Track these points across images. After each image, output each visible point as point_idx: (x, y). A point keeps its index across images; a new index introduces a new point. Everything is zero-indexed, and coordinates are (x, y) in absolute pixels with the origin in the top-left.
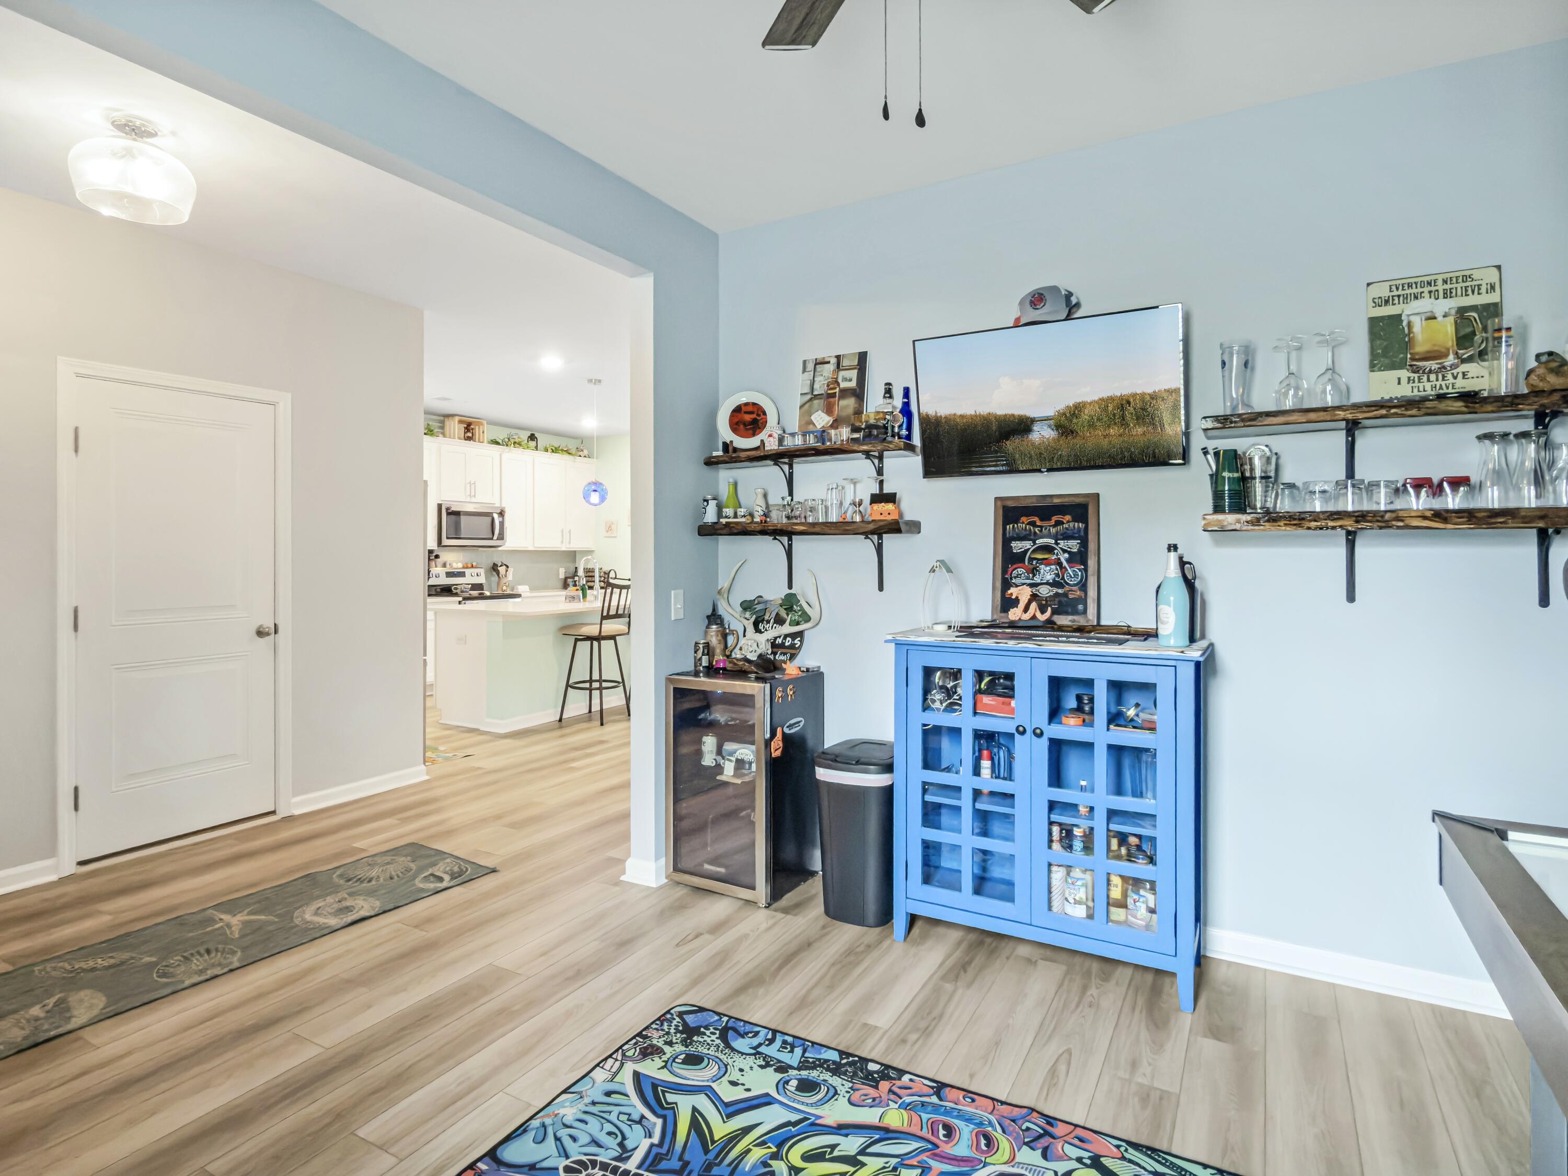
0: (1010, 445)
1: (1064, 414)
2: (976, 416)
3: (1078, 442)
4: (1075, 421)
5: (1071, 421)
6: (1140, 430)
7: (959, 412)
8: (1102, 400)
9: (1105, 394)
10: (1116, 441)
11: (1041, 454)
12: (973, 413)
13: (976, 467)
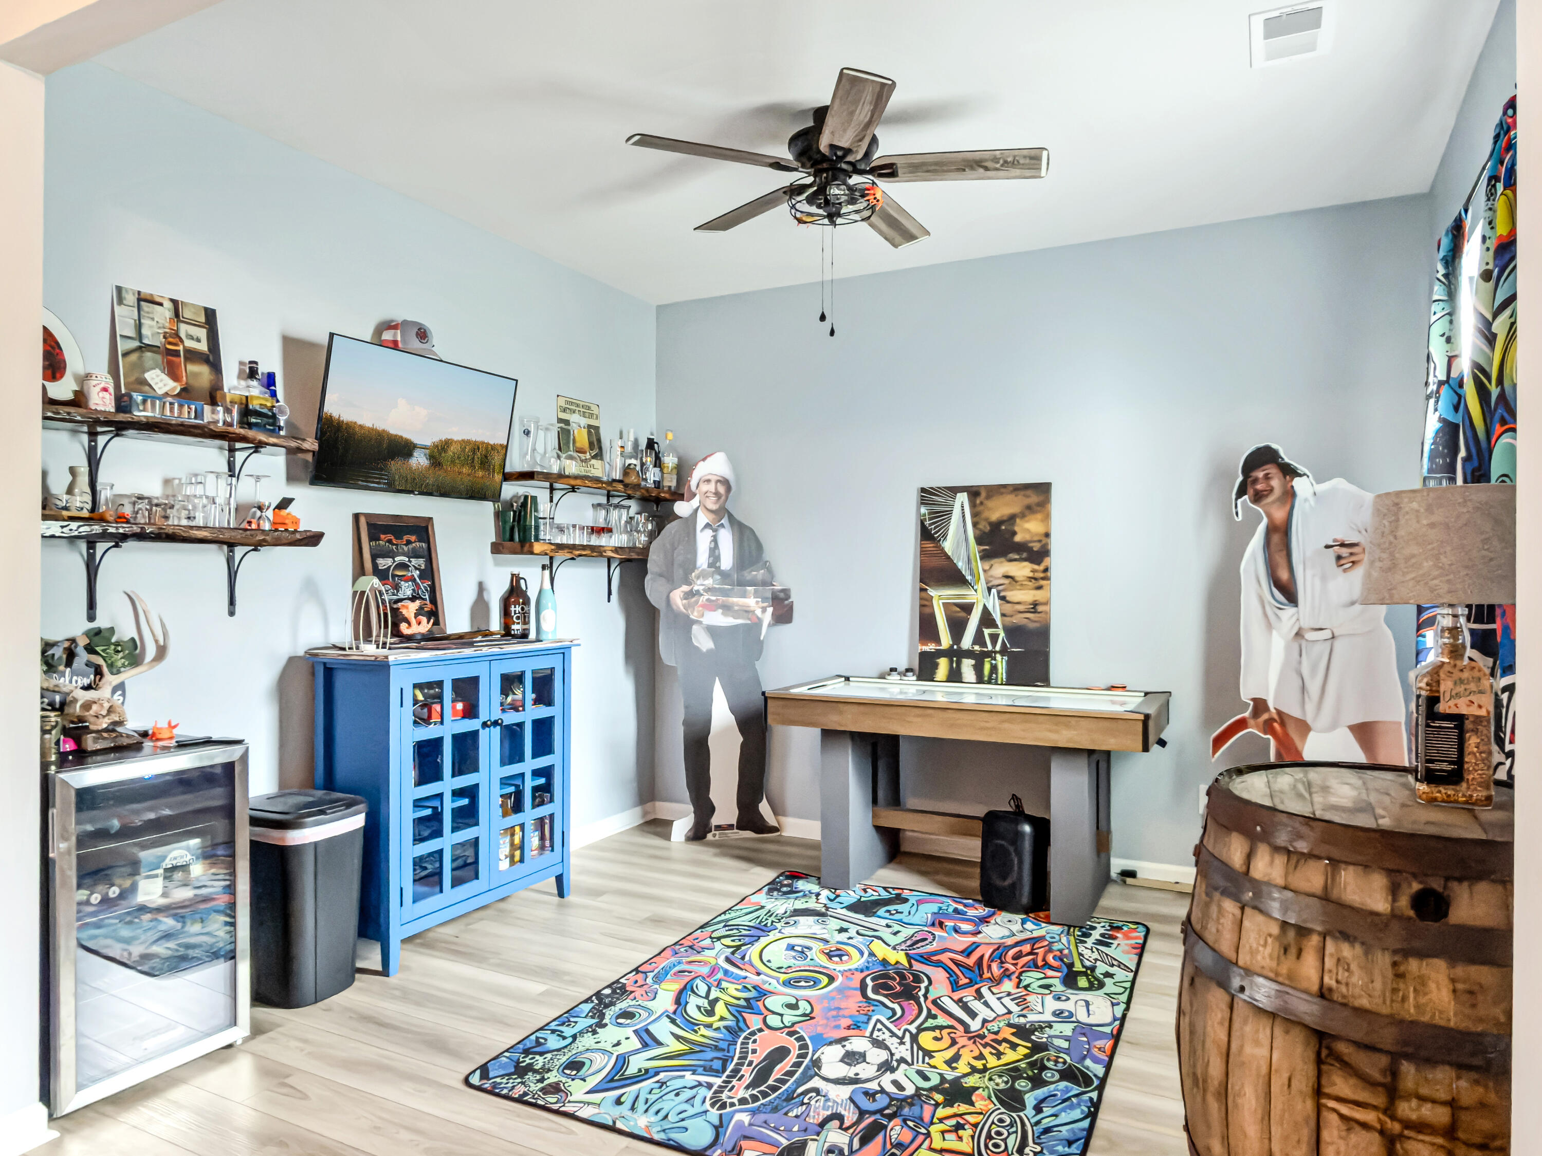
0: (395, 465)
1: (437, 446)
2: (372, 429)
3: (441, 473)
4: (443, 455)
5: (440, 454)
6: (480, 473)
7: (360, 422)
8: (463, 441)
9: (466, 437)
10: (466, 480)
11: (414, 479)
12: (371, 426)
13: (363, 481)
